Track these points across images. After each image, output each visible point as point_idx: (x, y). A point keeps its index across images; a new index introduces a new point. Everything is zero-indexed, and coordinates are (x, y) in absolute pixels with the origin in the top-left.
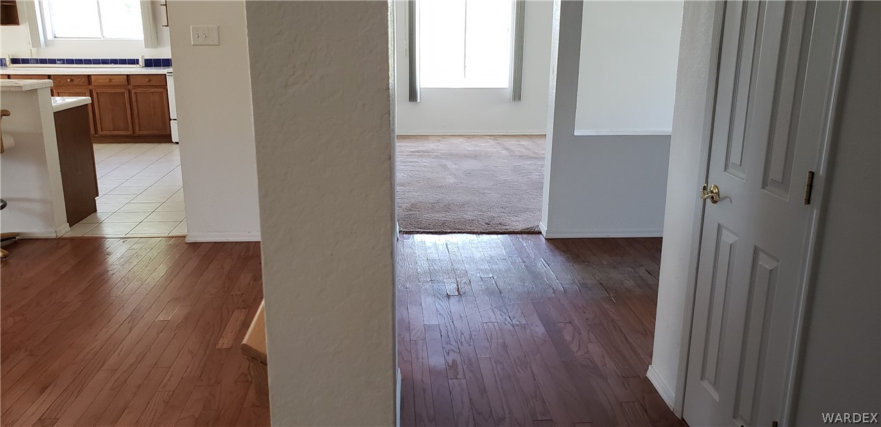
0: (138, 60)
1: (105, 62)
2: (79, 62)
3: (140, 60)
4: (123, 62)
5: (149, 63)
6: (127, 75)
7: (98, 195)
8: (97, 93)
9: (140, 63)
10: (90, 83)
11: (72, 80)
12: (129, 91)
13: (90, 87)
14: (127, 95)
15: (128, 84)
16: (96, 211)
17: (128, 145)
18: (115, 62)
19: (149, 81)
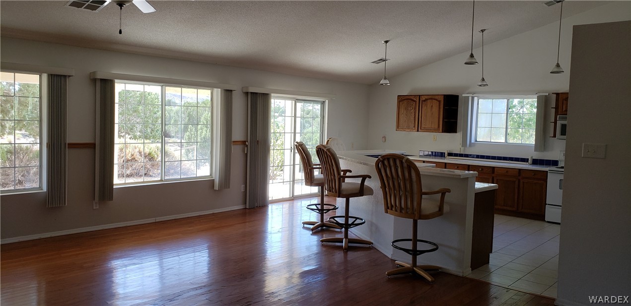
0: (528, 159)
1: (505, 159)
2: (488, 157)
3: (530, 160)
4: (517, 160)
5: (535, 162)
6: (519, 169)
7: (491, 252)
8: (497, 180)
9: (529, 162)
10: (493, 172)
11: (482, 170)
12: (519, 180)
13: (493, 175)
14: (517, 182)
15: (519, 176)
16: (489, 263)
17: (512, 218)
18: (511, 159)
19: (534, 175)
